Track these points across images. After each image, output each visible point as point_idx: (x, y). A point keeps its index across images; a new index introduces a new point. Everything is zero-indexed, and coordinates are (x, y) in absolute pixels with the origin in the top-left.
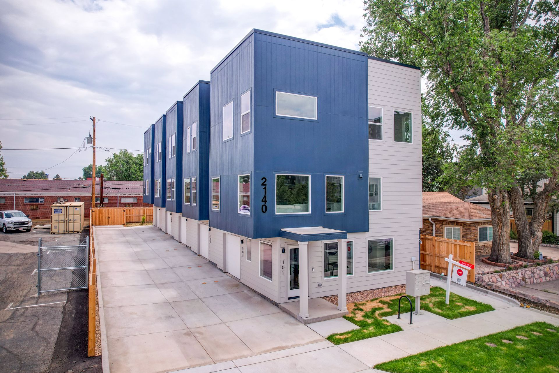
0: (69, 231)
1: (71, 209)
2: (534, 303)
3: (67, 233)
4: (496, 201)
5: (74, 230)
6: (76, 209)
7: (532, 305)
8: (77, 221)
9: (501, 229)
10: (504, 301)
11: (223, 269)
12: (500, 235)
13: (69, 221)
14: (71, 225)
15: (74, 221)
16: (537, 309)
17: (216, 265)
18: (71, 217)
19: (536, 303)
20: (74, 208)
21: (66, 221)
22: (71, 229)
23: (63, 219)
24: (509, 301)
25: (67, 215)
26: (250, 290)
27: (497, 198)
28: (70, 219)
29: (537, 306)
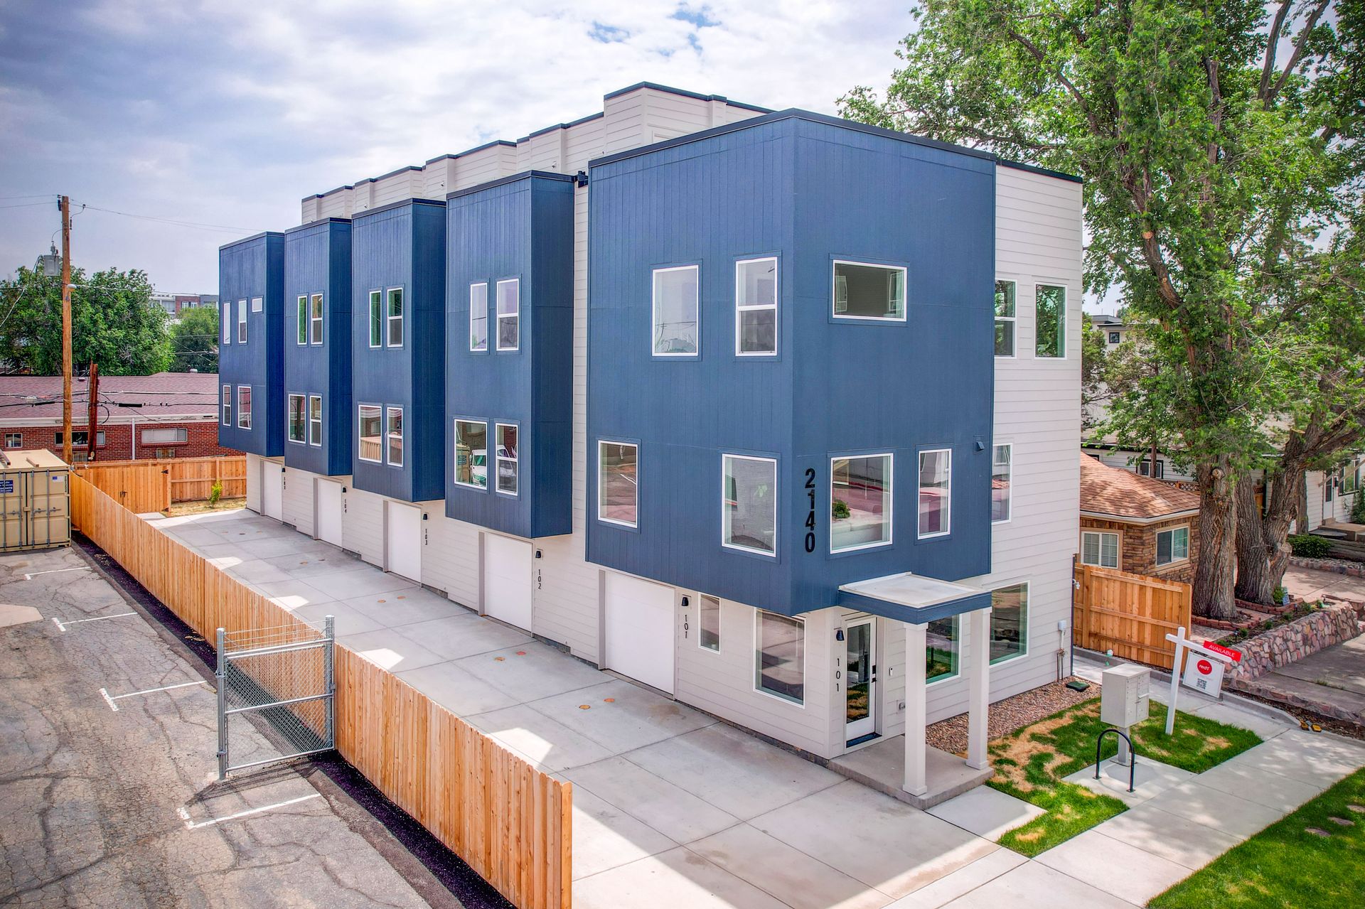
0: (34, 544)
1: (40, 480)
2: (1327, 719)
3: (30, 548)
4: (1217, 484)
5: (49, 540)
6: (55, 478)
7: (1324, 725)
8: (57, 513)
9: (1220, 543)
10: (1263, 716)
11: (597, 661)
12: (1216, 556)
13: (34, 514)
14: (40, 524)
15: (50, 513)
16: (1334, 732)
17: (568, 649)
18: (40, 503)
19: (1331, 719)
20: (48, 476)
21: (26, 515)
22: (41, 537)
23: (17, 508)
24: (1274, 716)
25: (27, 497)
26: (714, 721)
27: (1222, 477)
28: (36, 508)
29: (1334, 727)
